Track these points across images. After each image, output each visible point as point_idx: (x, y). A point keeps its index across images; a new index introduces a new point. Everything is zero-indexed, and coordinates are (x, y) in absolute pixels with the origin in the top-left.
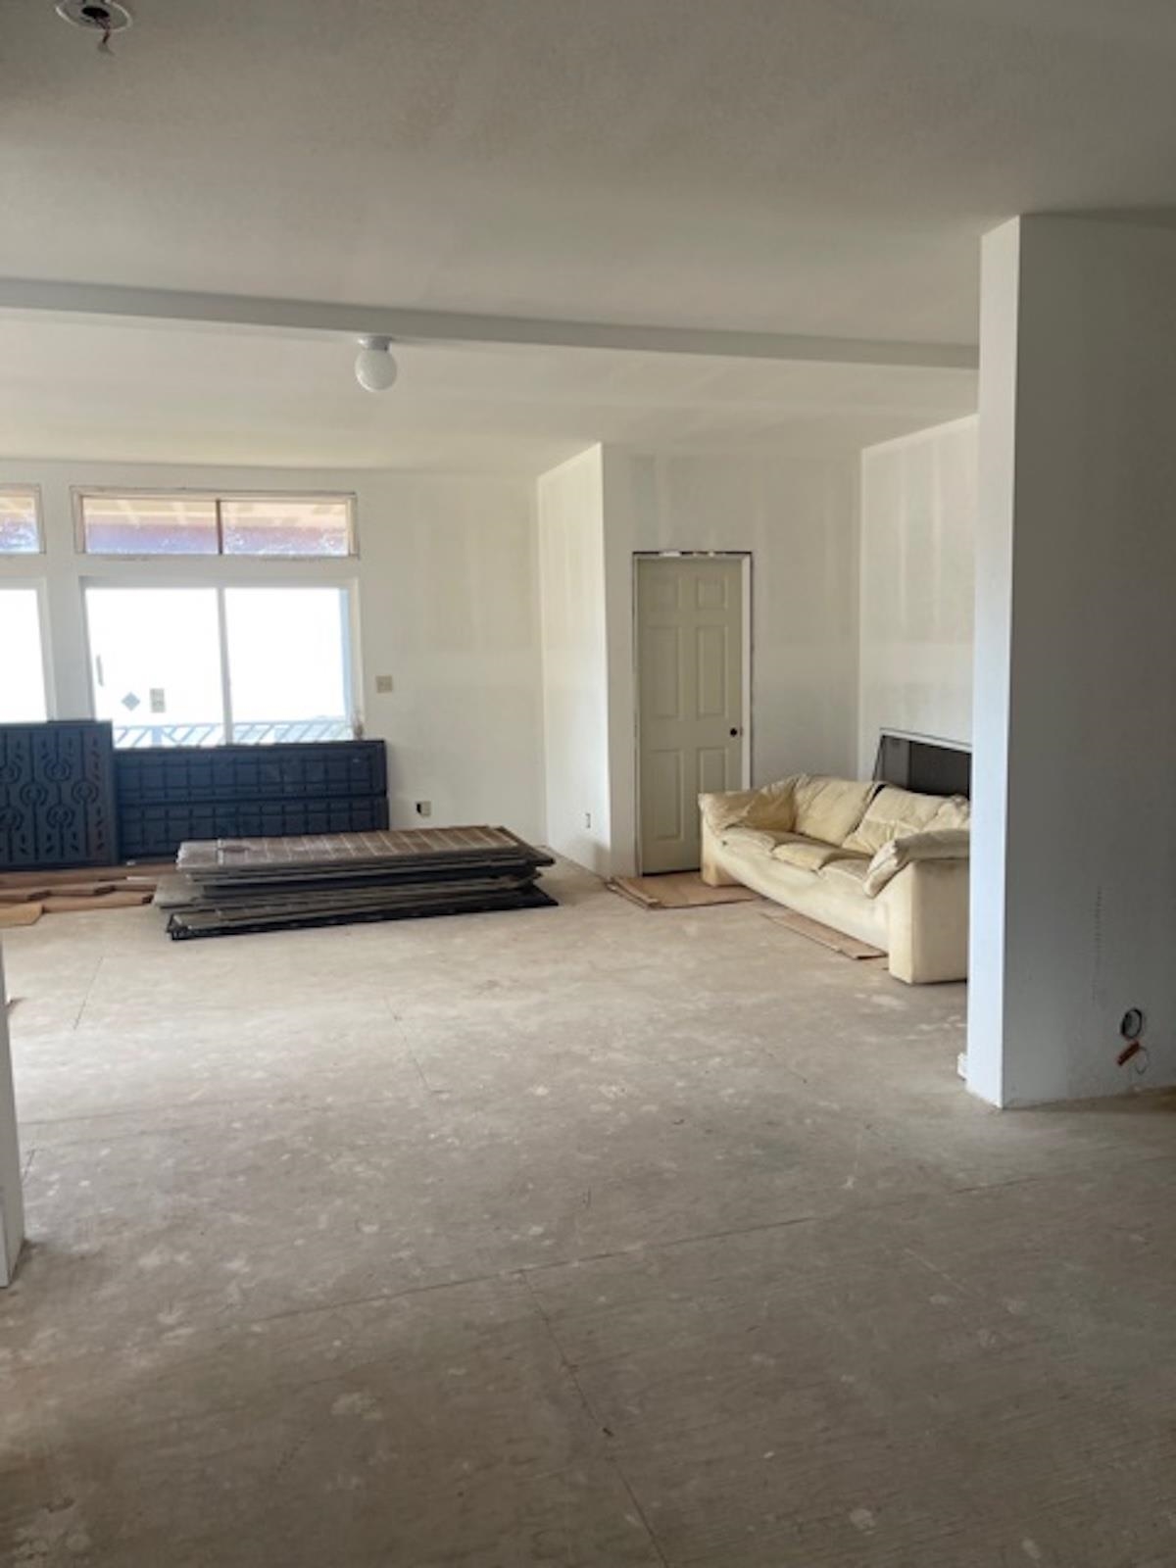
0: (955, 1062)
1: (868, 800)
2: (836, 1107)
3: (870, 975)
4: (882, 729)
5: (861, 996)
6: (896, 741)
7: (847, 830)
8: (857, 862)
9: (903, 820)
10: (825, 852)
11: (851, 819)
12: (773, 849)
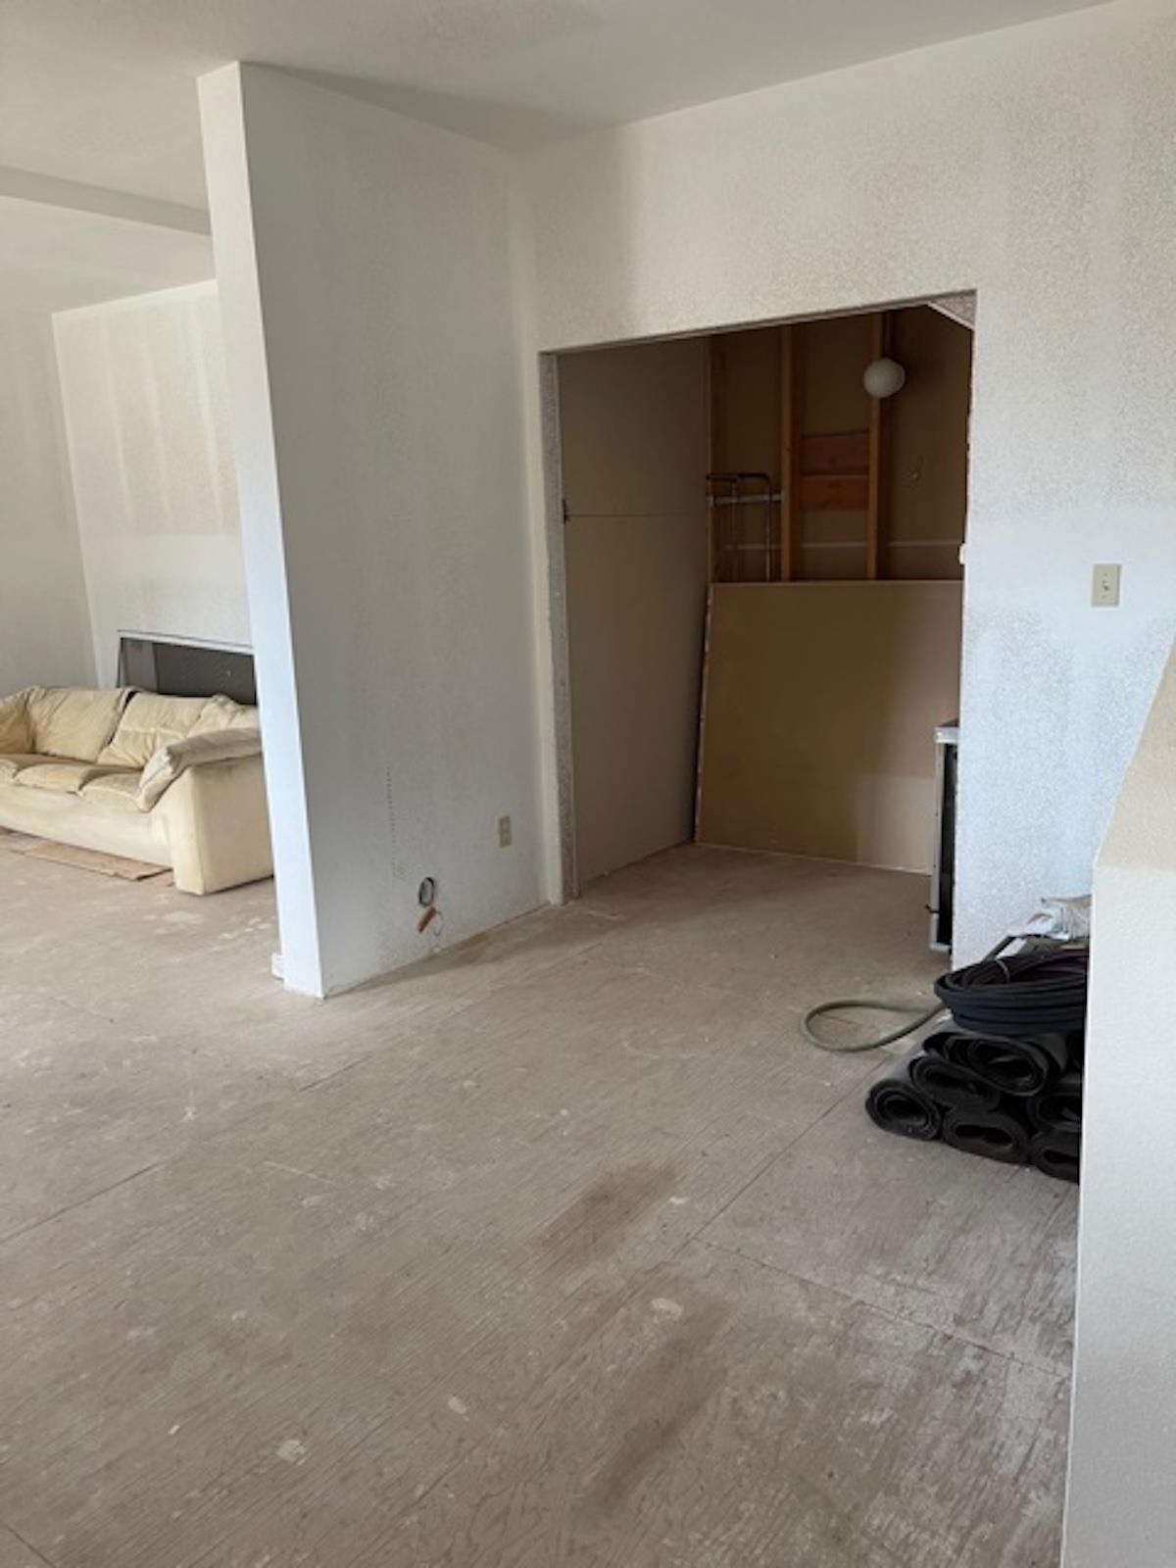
0: (269, 964)
1: (120, 709)
2: (154, 1038)
3: (156, 895)
4: (119, 631)
5: (152, 917)
6: (138, 644)
7: (99, 744)
8: (122, 776)
9: (165, 726)
10: (83, 770)
11: (103, 734)
12: (15, 775)
